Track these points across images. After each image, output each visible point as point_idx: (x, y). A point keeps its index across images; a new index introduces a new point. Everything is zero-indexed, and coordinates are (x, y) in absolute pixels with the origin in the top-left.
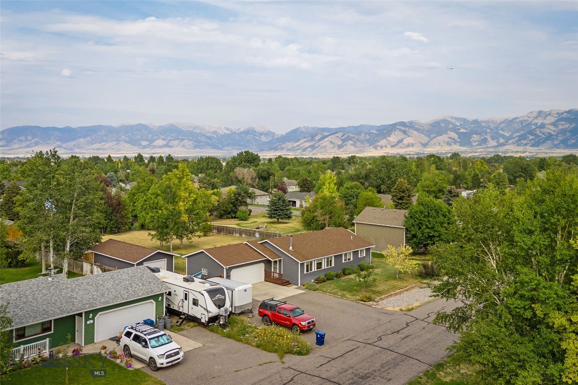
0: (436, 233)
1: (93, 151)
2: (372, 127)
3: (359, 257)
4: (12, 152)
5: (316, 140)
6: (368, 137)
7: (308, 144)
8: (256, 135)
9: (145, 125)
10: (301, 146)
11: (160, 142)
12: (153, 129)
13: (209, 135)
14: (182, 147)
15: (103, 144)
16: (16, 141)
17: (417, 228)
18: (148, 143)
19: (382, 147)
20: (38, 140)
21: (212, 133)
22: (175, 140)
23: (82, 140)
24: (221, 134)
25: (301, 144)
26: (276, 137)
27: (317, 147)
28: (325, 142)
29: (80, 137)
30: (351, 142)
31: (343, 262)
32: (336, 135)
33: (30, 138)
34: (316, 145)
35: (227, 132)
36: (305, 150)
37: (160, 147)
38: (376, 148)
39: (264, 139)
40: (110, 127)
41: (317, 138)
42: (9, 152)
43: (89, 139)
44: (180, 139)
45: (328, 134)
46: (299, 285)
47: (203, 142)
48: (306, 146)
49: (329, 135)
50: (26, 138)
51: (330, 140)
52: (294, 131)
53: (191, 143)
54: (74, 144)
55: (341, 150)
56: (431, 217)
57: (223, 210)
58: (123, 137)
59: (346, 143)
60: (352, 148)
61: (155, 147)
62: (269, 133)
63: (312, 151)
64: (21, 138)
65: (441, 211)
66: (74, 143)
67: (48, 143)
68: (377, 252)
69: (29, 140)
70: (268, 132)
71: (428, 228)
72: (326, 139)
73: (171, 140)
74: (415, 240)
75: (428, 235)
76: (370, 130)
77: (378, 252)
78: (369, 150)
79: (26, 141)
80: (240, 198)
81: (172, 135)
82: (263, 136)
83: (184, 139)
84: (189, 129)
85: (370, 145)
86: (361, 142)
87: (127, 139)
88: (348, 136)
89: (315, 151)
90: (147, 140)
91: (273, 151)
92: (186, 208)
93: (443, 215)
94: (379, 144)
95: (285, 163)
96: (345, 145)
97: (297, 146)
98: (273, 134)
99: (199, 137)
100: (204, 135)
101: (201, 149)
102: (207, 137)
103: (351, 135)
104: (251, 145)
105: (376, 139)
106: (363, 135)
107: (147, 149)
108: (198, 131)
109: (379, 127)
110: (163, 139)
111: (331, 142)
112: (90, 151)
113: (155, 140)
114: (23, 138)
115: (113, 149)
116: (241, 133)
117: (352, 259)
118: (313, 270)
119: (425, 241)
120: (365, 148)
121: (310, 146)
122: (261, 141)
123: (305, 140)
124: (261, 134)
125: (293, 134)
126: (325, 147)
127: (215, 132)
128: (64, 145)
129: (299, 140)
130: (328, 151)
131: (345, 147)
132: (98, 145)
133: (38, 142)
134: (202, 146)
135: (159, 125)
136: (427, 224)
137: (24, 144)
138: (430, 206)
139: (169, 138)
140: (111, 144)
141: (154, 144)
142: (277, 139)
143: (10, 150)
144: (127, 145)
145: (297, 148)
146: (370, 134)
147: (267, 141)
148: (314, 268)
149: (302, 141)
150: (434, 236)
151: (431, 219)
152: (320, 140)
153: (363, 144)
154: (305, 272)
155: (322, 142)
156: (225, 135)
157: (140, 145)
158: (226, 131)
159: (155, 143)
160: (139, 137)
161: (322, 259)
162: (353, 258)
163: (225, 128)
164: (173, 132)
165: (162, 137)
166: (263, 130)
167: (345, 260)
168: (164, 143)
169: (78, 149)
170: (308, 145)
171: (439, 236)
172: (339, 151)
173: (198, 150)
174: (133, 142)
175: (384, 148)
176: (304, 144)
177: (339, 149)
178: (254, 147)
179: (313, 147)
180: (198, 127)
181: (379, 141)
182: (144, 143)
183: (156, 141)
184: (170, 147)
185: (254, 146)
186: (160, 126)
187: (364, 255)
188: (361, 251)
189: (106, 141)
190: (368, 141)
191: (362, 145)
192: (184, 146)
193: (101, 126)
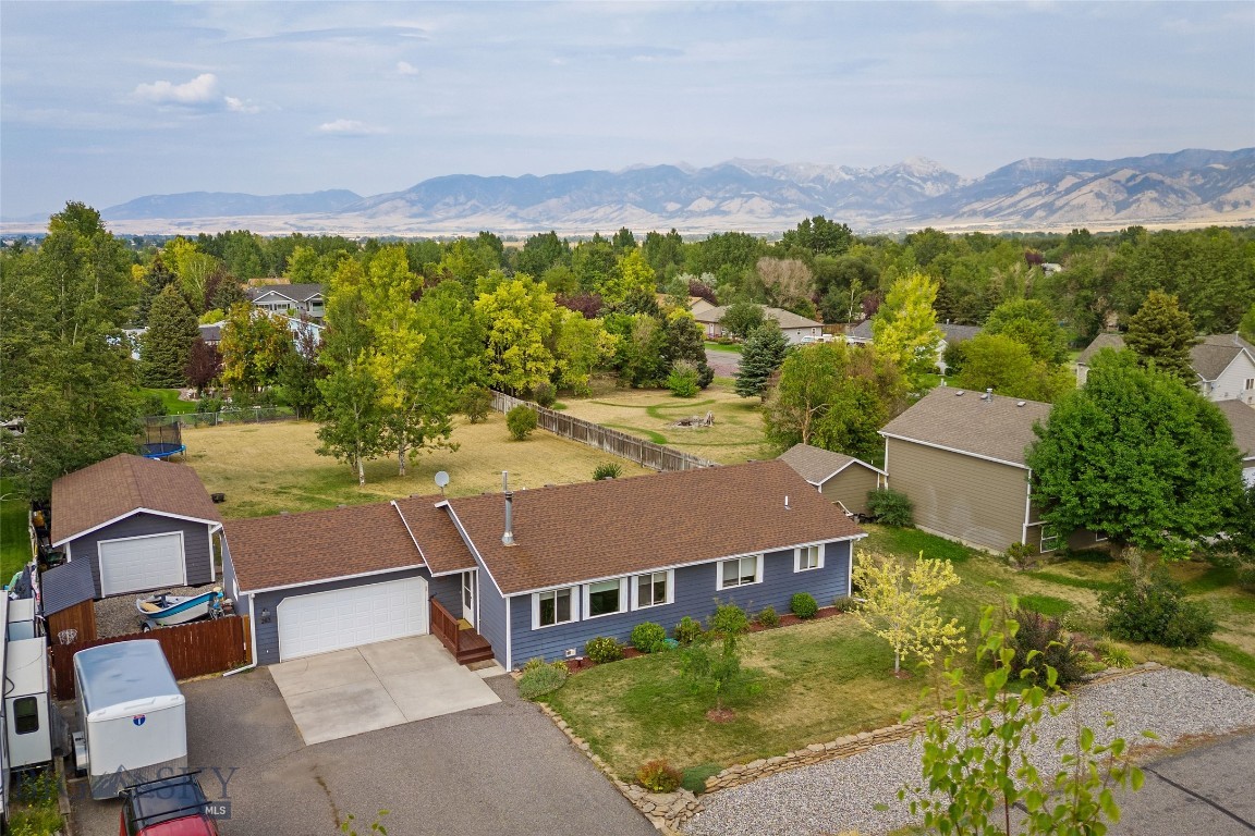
0: (1134, 498)
1: (575, 225)
2: (1215, 155)
3: (797, 569)
4: (433, 226)
5: (1059, 189)
6: (1200, 181)
7: (1038, 201)
8: (912, 183)
9: (672, 167)
10: (1021, 205)
11: (702, 204)
12: (689, 176)
13: (805, 185)
14: (747, 213)
15: (593, 209)
16: (438, 205)
17: (1064, 475)
18: (678, 206)
19: (1235, 205)
20: (477, 203)
21: (813, 181)
22: (732, 198)
23: (553, 202)
24: (833, 183)
25: (1022, 200)
26: (961, 184)
27: (1061, 208)
28: (1084, 196)
29: (549, 198)
30: (1152, 194)
31: (720, 587)
32: (1114, 177)
33: (462, 199)
34: (1059, 203)
35: (847, 177)
36: (1029, 214)
37: (703, 214)
38: (1219, 207)
39: (931, 190)
40: (605, 173)
41: (1063, 186)
42: (429, 227)
43: (567, 199)
44: (743, 196)
45: (1092, 175)
46: (509, 669)
47: (792, 201)
48: (1032, 206)
49: (1095, 178)
50: (456, 199)
51: (1096, 190)
52: (1006, 171)
53: (767, 203)
54: (540, 209)
55: (1123, 213)
56: (1122, 439)
57: (636, 368)
58: (631, 195)
59: (1139, 195)
60: (1155, 209)
61: (693, 214)
62: (944, 177)
63: (1046, 217)
64: (447, 200)
65: (1171, 418)
66: (540, 207)
67: (494, 210)
68: (940, 534)
69: (461, 204)
70: (941, 174)
71: (1106, 479)
72: (1086, 189)
73: (725, 199)
74: (1056, 514)
75: (1102, 504)
76: (1207, 162)
77: (947, 537)
78: (1200, 213)
79: (455, 205)
80: (682, 339)
81: (728, 188)
82: (929, 183)
83: (753, 196)
84: (764, 174)
85: (1204, 202)
86: (1181, 194)
87: (639, 199)
88: (1146, 179)
89: (1052, 219)
90: (677, 201)
91: (952, 217)
92: (396, 371)
93: (1175, 435)
94: (1230, 197)
95: (934, 246)
96: (1134, 202)
97: (1009, 207)
98: (953, 178)
99: (783, 191)
100: (792, 185)
101: (789, 216)
102: (802, 190)
103: (1154, 176)
104: (899, 206)
105: (1220, 184)
106: (1186, 175)
107: (677, 219)
108: (783, 178)
109: (1235, 153)
110: (710, 198)
111: (1099, 195)
112: (568, 225)
113: (693, 200)
114: (450, 200)
115: (611, 221)
116: (878, 177)
117: (759, 579)
118: (575, 618)
119: (1094, 522)
120: (1189, 209)
121: (1043, 206)
122: (923, 196)
123: (1032, 190)
124: (925, 180)
125: (1003, 178)
126: (1082, 206)
127: (820, 179)
128: (522, 213)
129: (1016, 190)
130: (1088, 217)
131: (1134, 207)
132: (583, 213)
133: (478, 207)
134: (789, 210)
135: (701, 167)
136: (1103, 463)
137: (453, 212)
138: (1125, 398)
139: (721, 195)
140: (608, 210)
141: (690, 208)
142: (964, 189)
143: (430, 222)
144: (637, 211)
145: (1012, 210)
146: (1206, 173)
147: (937, 195)
148: (580, 610)
149: (1024, 193)
150: (1121, 508)
151: (1119, 447)
152: (1068, 191)
153: (1184, 198)
154: (536, 625)
155: (1073, 195)
156: (842, 183)
157: (664, 209)
158: (844, 175)
159: (694, 207)
160: (662, 193)
161: (618, 581)
162: (765, 576)
163: (843, 168)
164: (730, 180)
165: (708, 192)
166: (930, 170)
167: (726, 582)
168: (711, 204)
169: (548, 219)
170: (1040, 203)
171: (1143, 510)
172: (1118, 215)
173: (781, 219)
174: (651, 205)
175: (1242, 208)
176: (1028, 202)
177: (1118, 211)
178: (906, 211)
179: (1050, 209)
180: (783, 168)
181: (1230, 191)
182: (672, 207)
183: (697, 202)
184: (725, 213)
185: (906, 207)
186: (705, 169)
187: (821, 565)
188: (804, 551)
189: (599, 204)
190: (1198, 190)
191: (1181, 201)
192: (751, 212)
193: (589, 172)
